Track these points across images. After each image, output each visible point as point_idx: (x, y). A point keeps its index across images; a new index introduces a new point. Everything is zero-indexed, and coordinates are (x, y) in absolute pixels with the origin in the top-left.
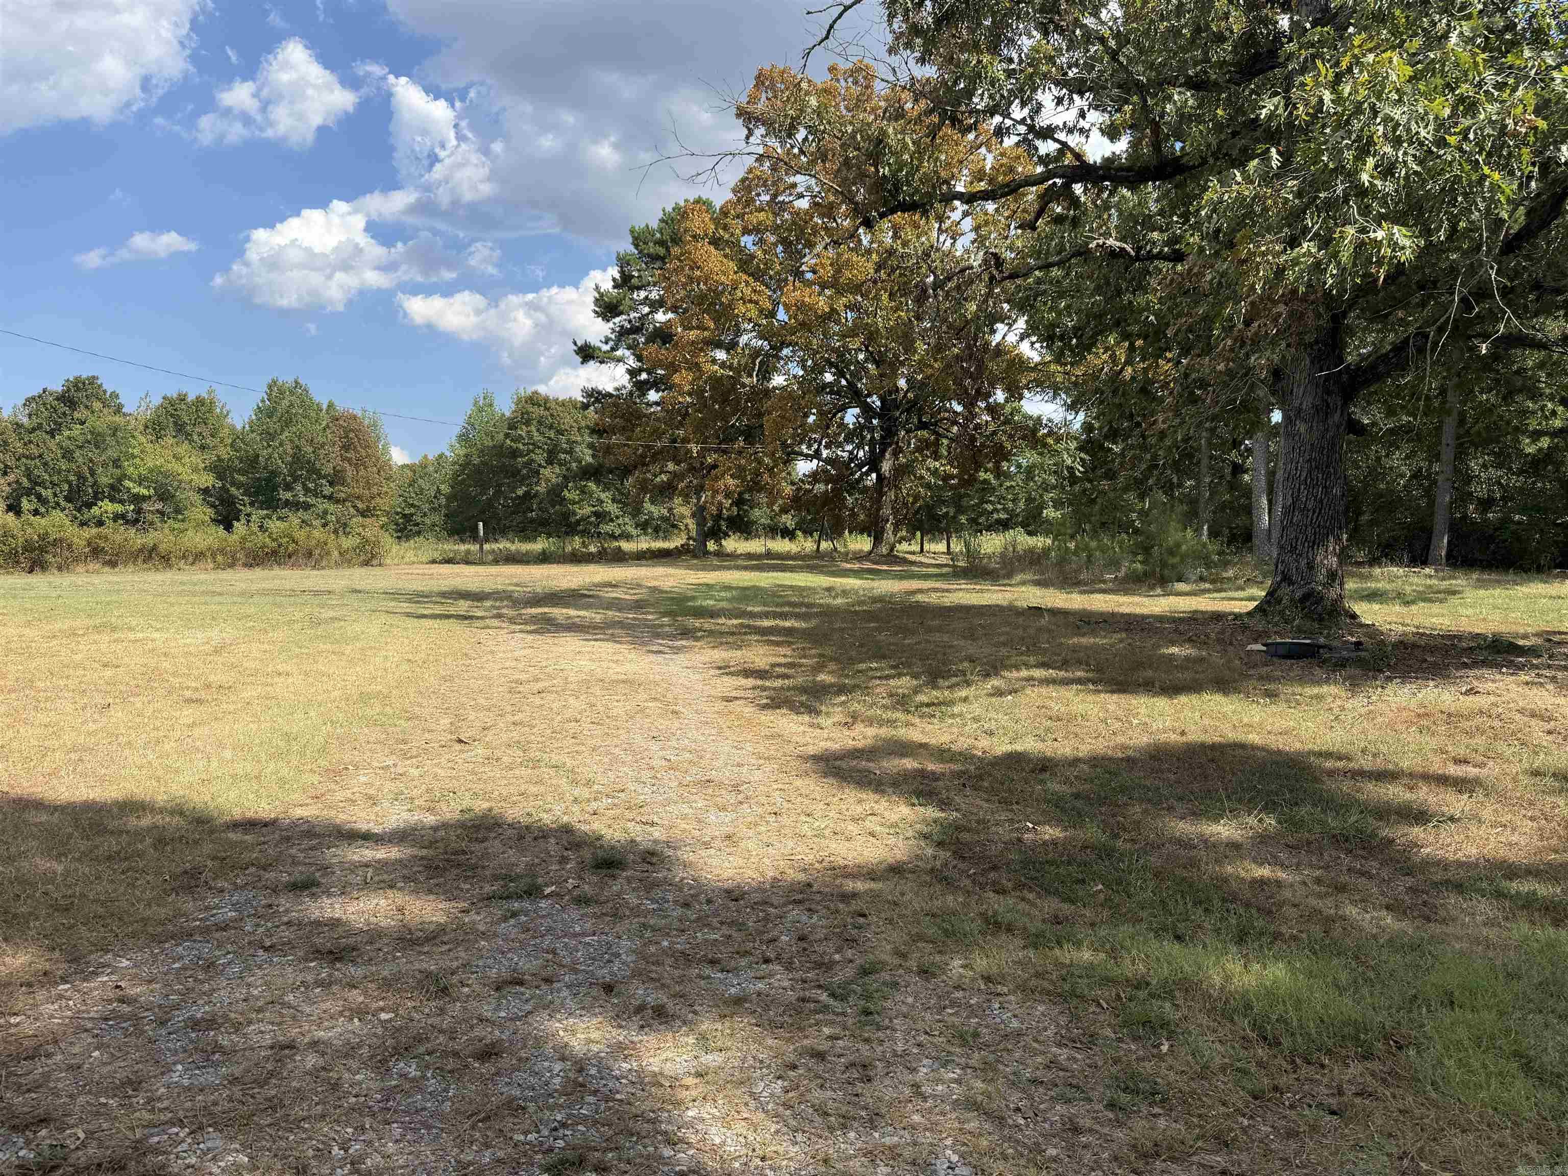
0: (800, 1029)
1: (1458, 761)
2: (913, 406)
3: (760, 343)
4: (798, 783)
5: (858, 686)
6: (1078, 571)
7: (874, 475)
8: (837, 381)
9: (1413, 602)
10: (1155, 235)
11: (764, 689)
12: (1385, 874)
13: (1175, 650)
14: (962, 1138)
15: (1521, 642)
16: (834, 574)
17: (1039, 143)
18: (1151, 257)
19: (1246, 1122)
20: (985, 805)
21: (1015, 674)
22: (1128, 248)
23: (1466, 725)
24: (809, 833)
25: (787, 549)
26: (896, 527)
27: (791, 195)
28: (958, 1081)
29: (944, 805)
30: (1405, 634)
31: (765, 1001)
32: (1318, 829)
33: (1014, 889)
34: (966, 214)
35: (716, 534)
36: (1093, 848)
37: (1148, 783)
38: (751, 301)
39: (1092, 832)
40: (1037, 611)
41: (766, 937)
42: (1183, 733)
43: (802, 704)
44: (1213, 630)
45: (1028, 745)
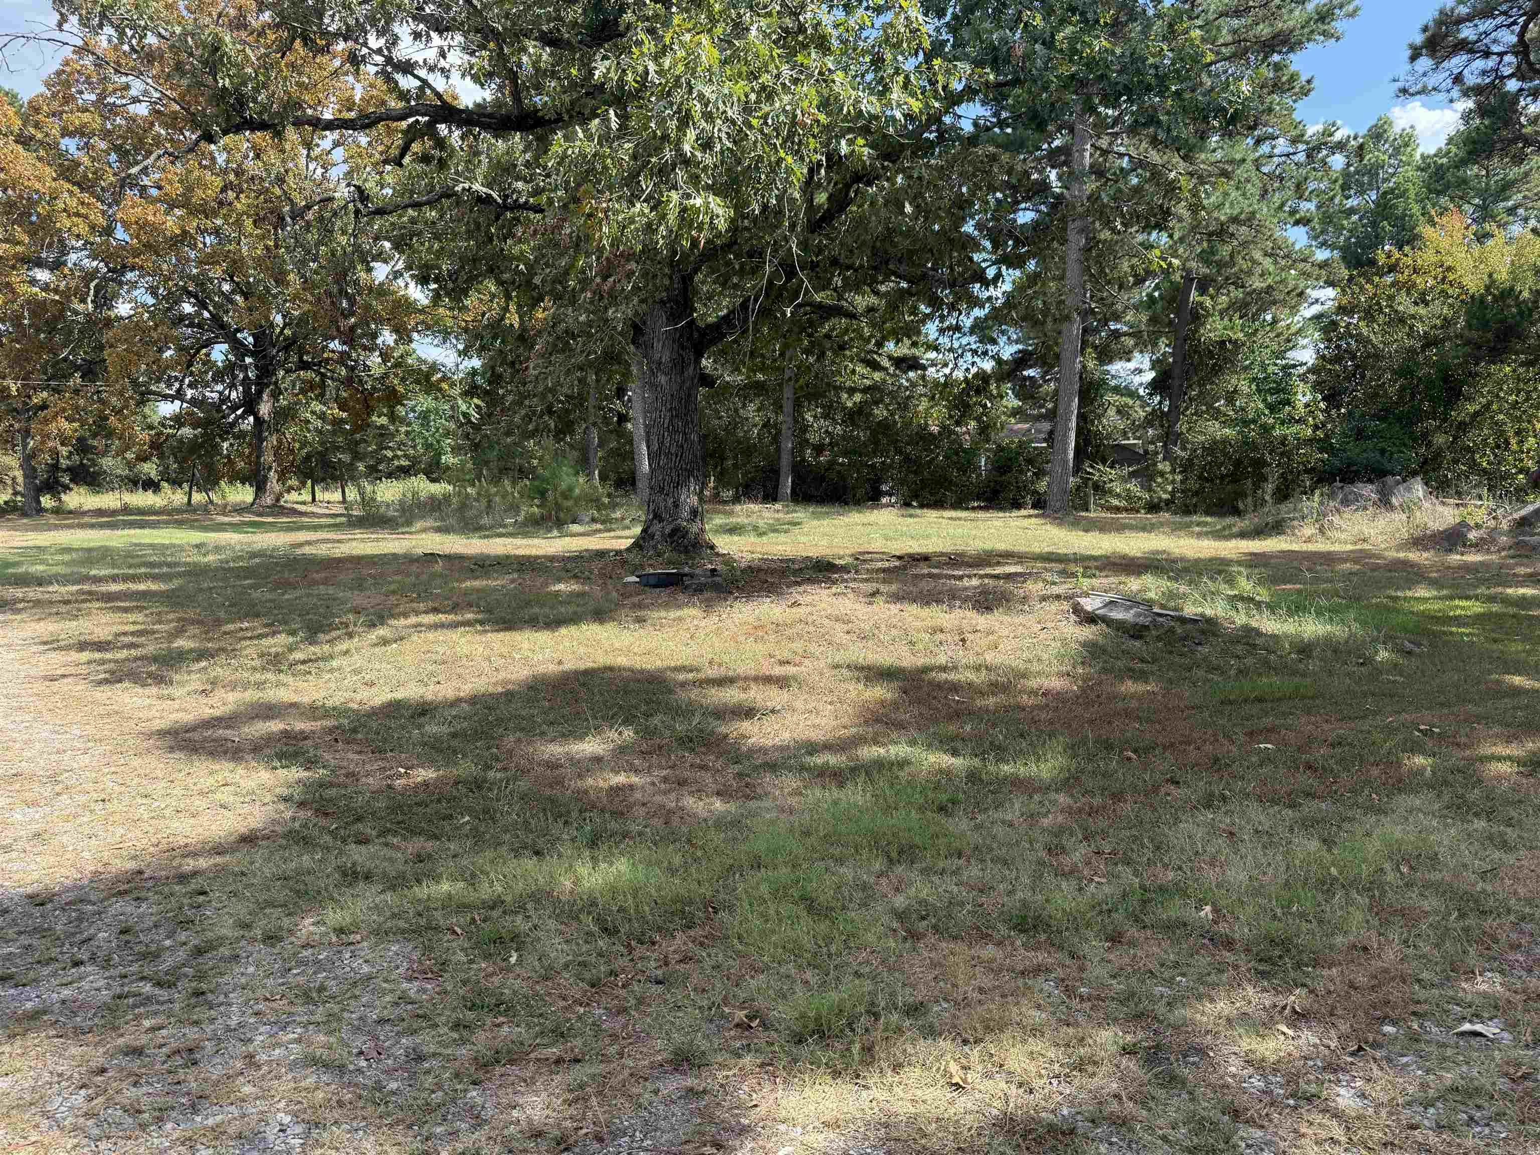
0: (115, 1028)
1: (782, 663)
2: (290, 345)
3: (95, 264)
4: (136, 762)
5: (223, 650)
6: (479, 516)
7: (251, 419)
8: (198, 314)
9: (764, 533)
10: (520, 185)
11: (103, 662)
12: (718, 765)
13: (561, 587)
14: (296, 1097)
15: (837, 562)
16: (206, 529)
17: (398, 77)
18: (517, 206)
19: (582, 1010)
20: (356, 757)
21: (402, 622)
22: (495, 195)
23: (788, 632)
24: (146, 816)
25: (150, 502)
26: (282, 478)
27: (123, 97)
28: (299, 1041)
29: (310, 764)
30: (753, 560)
31: (70, 1007)
32: (668, 733)
33: (378, 836)
34: (336, 144)
35: (53, 487)
36: (465, 782)
37: (523, 713)
38: (78, 215)
39: (466, 768)
40: (431, 557)
41: (79, 938)
42: (560, 663)
43: (150, 675)
44: (596, 566)
45: (411, 692)
